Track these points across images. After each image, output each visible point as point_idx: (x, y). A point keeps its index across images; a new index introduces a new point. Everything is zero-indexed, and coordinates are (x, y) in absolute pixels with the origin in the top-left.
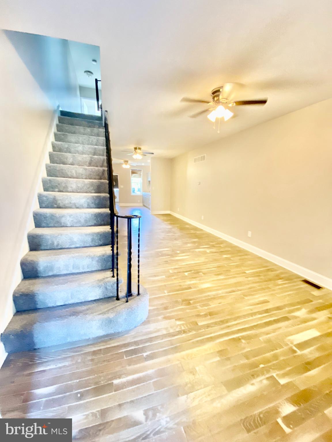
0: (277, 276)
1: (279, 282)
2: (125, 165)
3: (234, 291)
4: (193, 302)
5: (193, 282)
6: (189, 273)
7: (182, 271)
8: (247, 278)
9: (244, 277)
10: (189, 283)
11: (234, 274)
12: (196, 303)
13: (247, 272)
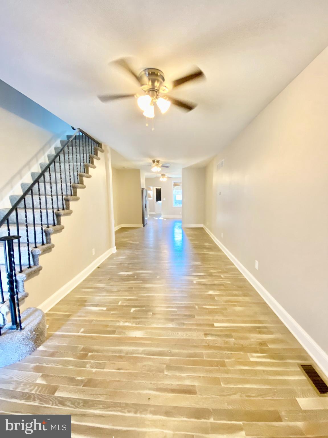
0: (261, 344)
2: (162, 178)
3: (160, 354)
4: (91, 356)
5: (127, 324)
6: (136, 310)
7: (133, 304)
8: (206, 335)
9: (203, 333)
10: (121, 324)
11: (193, 324)
12: (92, 357)
13: (216, 325)
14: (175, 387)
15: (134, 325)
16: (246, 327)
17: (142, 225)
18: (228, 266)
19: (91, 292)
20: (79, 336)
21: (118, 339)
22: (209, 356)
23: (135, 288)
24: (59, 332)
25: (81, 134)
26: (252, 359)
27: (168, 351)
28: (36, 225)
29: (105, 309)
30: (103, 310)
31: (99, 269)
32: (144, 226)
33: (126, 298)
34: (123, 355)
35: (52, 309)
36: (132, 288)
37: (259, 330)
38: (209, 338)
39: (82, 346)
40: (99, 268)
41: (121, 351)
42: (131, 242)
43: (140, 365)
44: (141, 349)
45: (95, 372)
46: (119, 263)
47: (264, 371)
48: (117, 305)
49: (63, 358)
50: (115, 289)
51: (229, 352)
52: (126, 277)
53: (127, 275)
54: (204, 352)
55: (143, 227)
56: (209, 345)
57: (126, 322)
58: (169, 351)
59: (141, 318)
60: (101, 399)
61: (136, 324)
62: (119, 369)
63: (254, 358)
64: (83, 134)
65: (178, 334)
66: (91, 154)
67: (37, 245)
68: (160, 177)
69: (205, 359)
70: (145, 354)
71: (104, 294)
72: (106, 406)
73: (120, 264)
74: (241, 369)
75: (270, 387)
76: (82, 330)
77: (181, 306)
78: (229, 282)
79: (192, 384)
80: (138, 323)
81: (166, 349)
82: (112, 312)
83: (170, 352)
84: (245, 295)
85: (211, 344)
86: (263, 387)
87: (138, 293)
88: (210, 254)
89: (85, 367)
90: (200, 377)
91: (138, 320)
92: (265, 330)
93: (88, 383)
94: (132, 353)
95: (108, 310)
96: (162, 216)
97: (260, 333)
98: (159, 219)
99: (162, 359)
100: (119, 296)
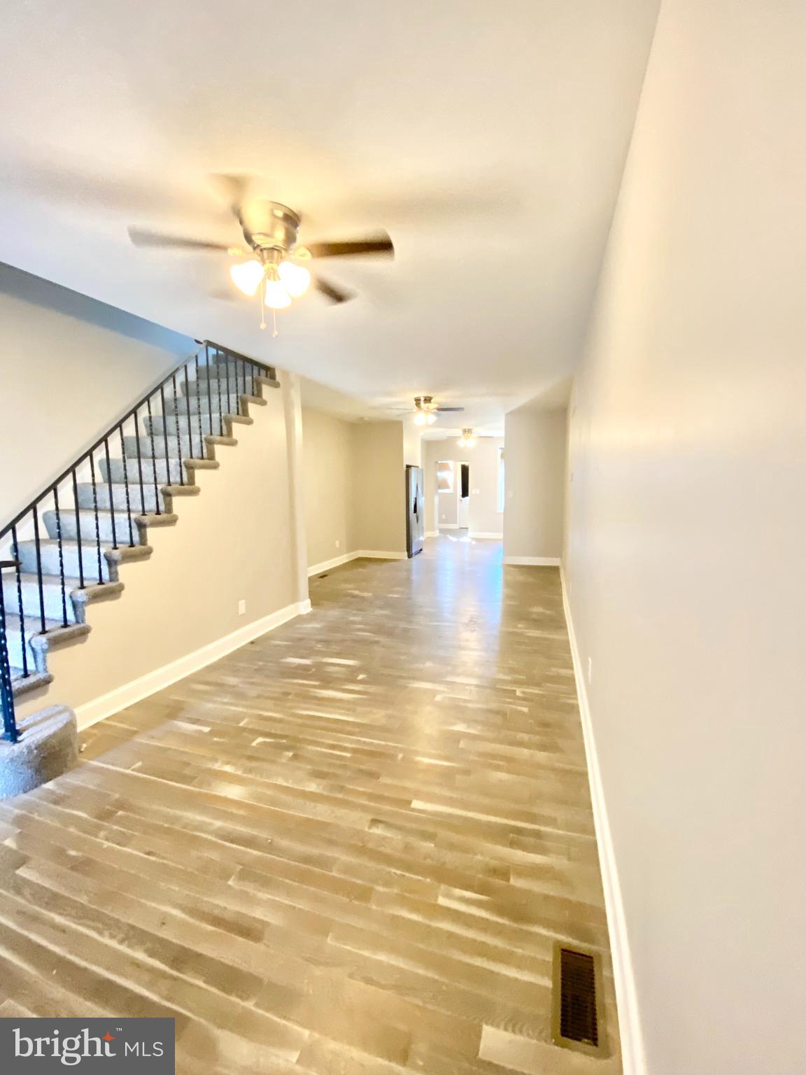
0: (494, 872)
1: (448, 896)
2: (464, 440)
3: (249, 842)
4: (121, 817)
5: (228, 769)
6: (265, 742)
7: (267, 730)
8: (375, 822)
9: (370, 817)
10: (217, 766)
11: (364, 794)
12: (119, 822)
13: (416, 804)
14: (226, 916)
15: (239, 773)
16: (489, 824)
17: (406, 553)
18: (554, 669)
19: (205, 692)
20: (127, 776)
21: (191, 794)
22: (348, 869)
23: (297, 695)
24: (98, 761)
25: (212, 351)
26: (442, 901)
27: (268, 839)
28: (82, 542)
29: (207, 729)
30: (201, 732)
31: (253, 645)
32: (410, 556)
33: (261, 713)
34: (177, 827)
35: (114, 716)
36: (288, 694)
37: (513, 837)
38: (378, 831)
39: (117, 796)
40: (252, 643)
41: (176, 819)
42: (356, 592)
43: (194, 853)
44: (218, 824)
45: (106, 848)
46: (298, 636)
47: (451, 935)
48: (235, 725)
49: (72, 809)
50: (253, 692)
51: (399, 872)
52: (293, 668)
53: (299, 664)
54: (345, 858)
55: (407, 558)
56: (364, 846)
57: (228, 763)
58: (269, 841)
59: (264, 760)
60: (83, 899)
61: (245, 772)
62: (149, 853)
63: (451, 899)
64: (220, 352)
65: (315, 807)
66: (245, 392)
67: (85, 583)
68: (460, 437)
69: (334, 874)
70: (217, 836)
71: (225, 700)
72: (83, 914)
73: (300, 639)
74: (398, 917)
75: (436, 977)
76: (139, 764)
77: (366, 748)
78: (526, 710)
79: (266, 919)
80: (250, 771)
81: (263, 835)
82: (215, 739)
83: (270, 843)
84: (543, 747)
85: (371, 845)
86: (421, 972)
87: (291, 708)
88: (529, 634)
89: (96, 836)
90: (294, 908)
91: (254, 764)
92: (532, 840)
93: (81, 866)
94: (196, 828)
95: (211, 733)
96: (471, 534)
97: (513, 844)
98: (461, 540)
99: (244, 853)
100: (252, 707)
